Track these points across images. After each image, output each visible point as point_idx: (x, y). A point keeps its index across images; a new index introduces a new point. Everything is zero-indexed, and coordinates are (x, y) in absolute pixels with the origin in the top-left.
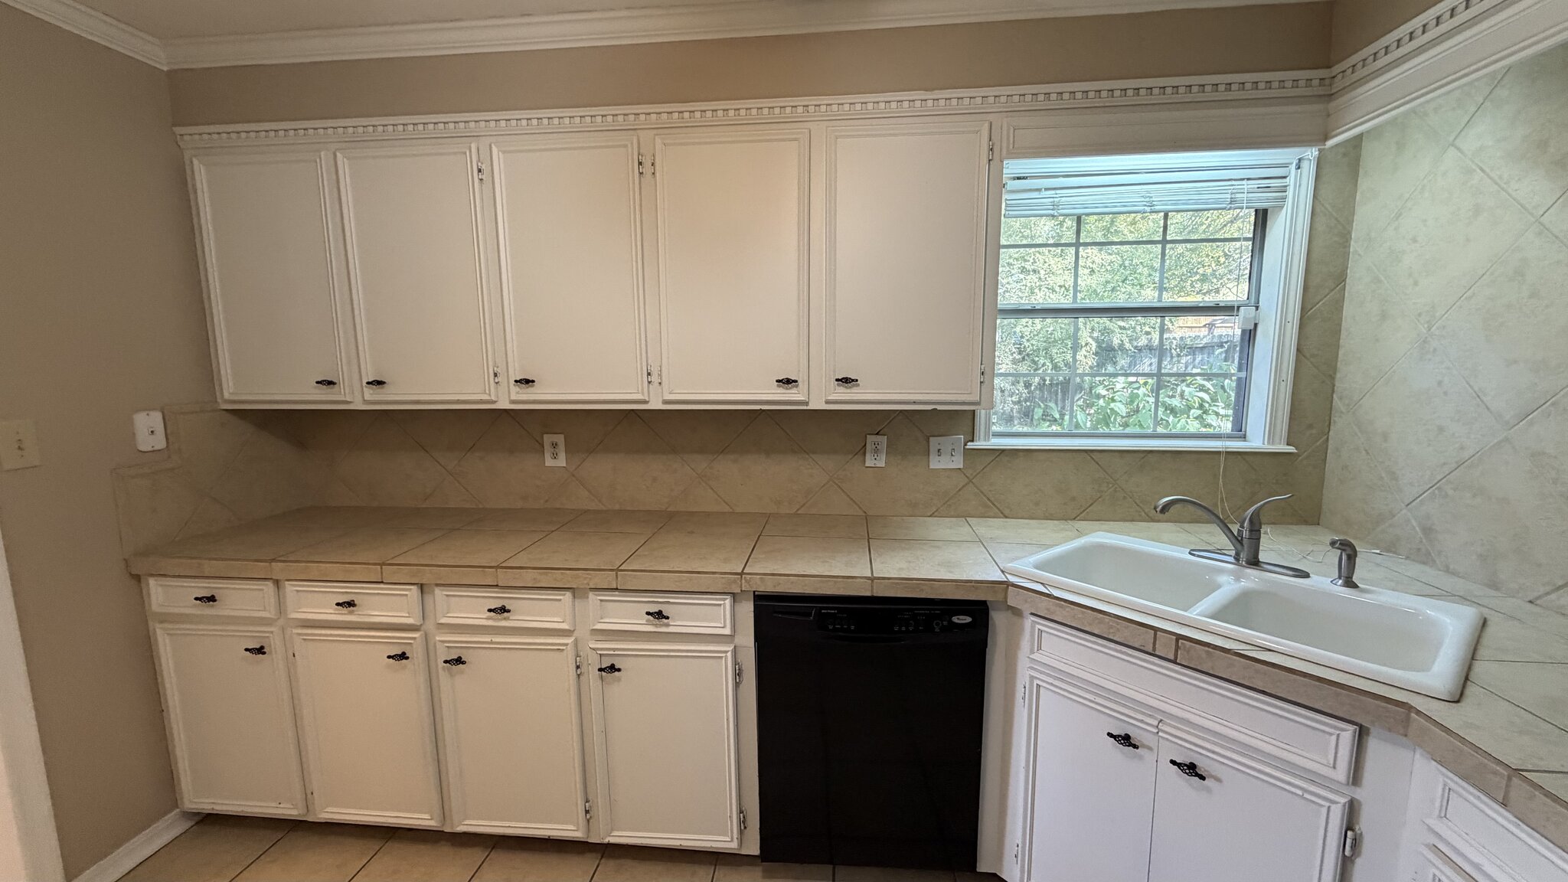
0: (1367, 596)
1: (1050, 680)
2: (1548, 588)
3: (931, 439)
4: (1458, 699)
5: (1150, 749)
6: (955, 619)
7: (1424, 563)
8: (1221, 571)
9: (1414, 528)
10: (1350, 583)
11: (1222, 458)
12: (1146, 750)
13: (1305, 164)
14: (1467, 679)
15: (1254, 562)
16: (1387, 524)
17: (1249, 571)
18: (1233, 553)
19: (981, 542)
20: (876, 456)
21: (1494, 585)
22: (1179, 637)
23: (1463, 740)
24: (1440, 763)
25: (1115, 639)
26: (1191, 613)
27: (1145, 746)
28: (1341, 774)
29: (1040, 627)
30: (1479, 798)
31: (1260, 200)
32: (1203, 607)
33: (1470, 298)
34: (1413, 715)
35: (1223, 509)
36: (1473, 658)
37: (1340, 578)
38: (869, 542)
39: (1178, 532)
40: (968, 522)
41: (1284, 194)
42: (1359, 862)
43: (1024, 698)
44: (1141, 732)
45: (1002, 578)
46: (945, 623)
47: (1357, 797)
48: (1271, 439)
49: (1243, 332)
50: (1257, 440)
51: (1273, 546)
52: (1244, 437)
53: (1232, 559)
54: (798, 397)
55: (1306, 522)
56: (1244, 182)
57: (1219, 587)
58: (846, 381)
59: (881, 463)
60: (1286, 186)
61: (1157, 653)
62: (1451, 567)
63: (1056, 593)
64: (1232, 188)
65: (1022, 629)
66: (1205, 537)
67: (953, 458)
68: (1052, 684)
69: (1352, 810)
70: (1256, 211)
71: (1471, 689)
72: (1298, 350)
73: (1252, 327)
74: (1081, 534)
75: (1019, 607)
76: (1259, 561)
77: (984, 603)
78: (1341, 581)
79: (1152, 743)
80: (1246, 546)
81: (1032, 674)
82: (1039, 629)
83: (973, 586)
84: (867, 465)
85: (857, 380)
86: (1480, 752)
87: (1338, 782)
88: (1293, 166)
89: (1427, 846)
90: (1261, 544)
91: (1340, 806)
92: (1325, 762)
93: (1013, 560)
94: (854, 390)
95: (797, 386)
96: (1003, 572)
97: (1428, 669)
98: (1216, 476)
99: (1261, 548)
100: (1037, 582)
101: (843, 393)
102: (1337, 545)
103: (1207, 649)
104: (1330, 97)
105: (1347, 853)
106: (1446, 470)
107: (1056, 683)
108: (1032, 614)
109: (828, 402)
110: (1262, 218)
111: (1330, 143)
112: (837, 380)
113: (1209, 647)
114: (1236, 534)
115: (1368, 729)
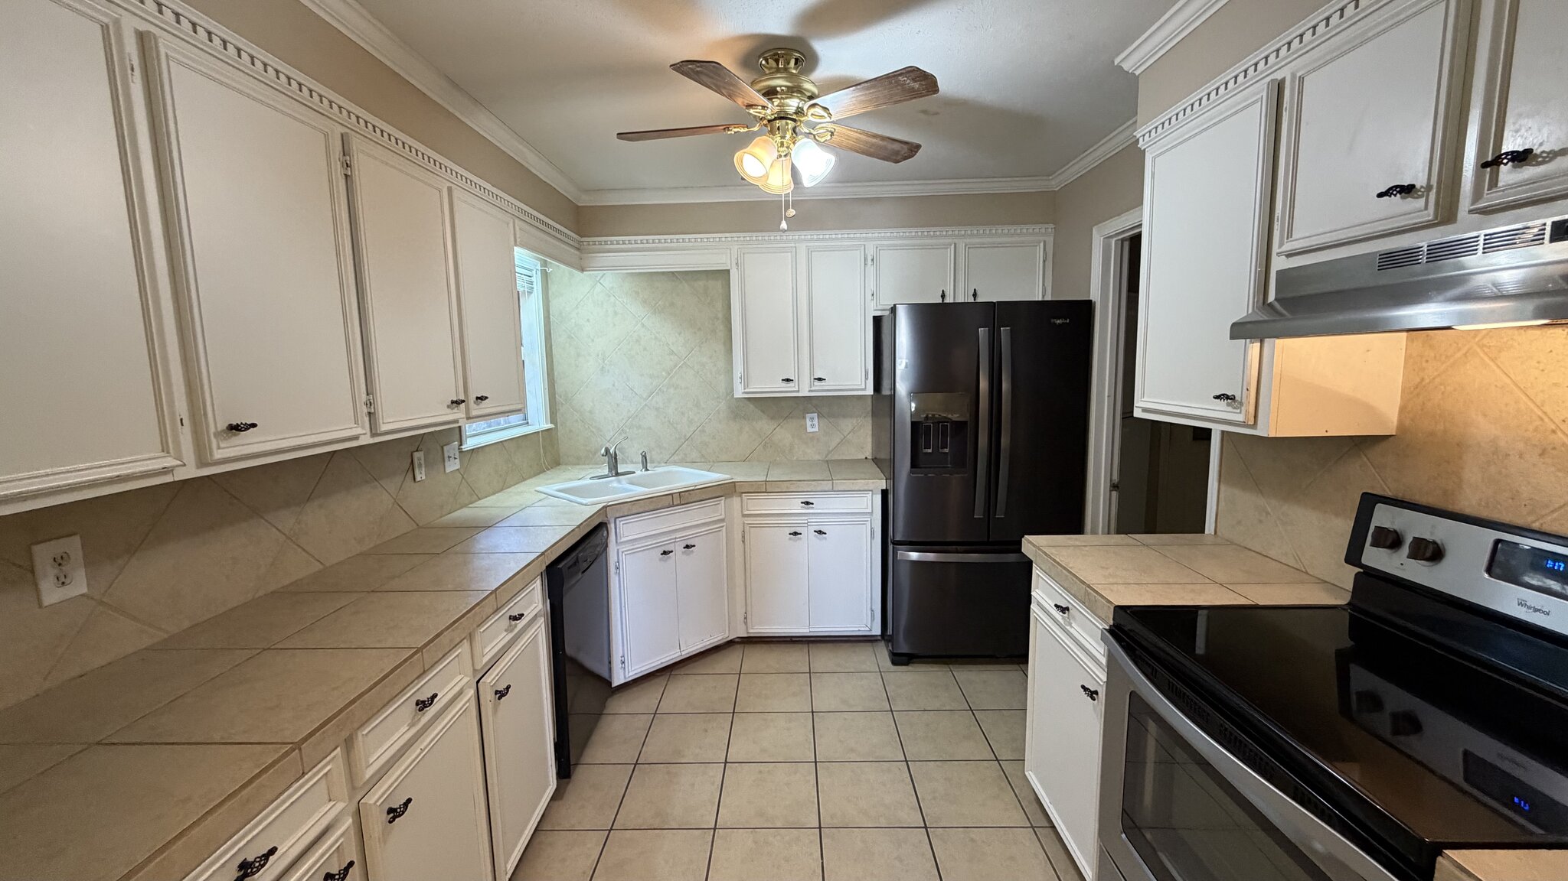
1: (632, 547)
3: (444, 448)
5: (672, 551)
13: (538, 272)
15: (618, 473)
20: (420, 470)
22: (680, 493)
28: (723, 516)
29: (624, 522)
33: (620, 348)
34: (736, 484)
41: (532, 286)
52: (528, 423)
53: (609, 475)
58: (483, 398)
60: (532, 282)
67: (455, 461)
78: (644, 470)
81: (623, 550)
88: (534, 272)
92: (719, 514)
101: (478, 410)
103: (688, 492)
104: (580, 250)
112: (478, 398)
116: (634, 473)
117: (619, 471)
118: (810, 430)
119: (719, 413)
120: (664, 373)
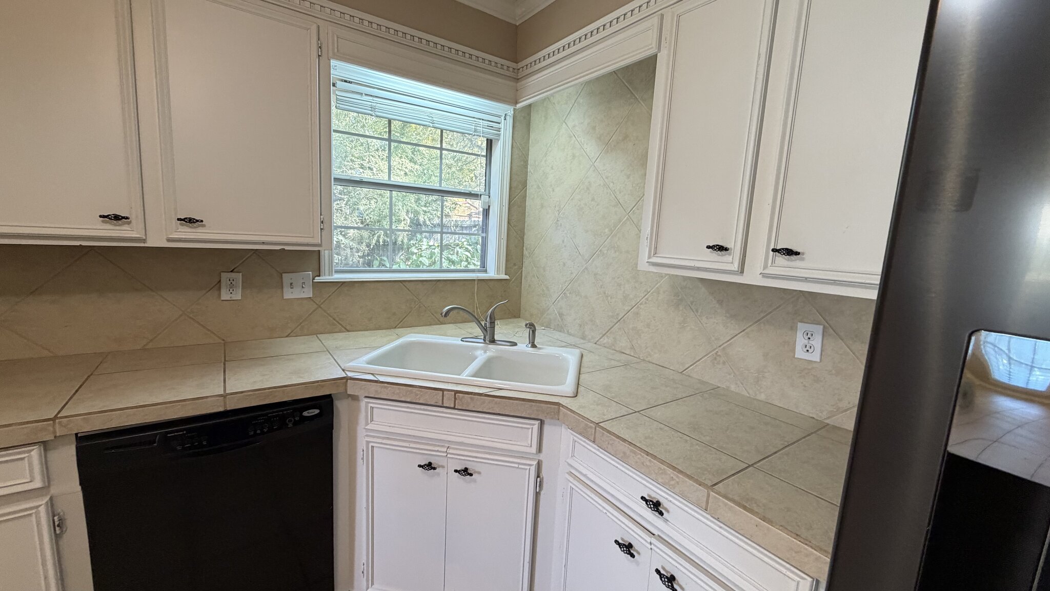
0: (541, 351)
1: (380, 441)
2: (601, 336)
3: (284, 275)
4: (576, 395)
5: (443, 467)
6: (305, 414)
7: (561, 331)
8: (476, 348)
9: (556, 314)
10: (534, 346)
11: (476, 282)
12: (441, 468)
13: (508, 118)
14: (578, 384)
15: (493, 341)
16: (546, 314)
17: (490, 346)
18: (483, 337)
19: (327, 350)
20: (231, 291)
21: (583, 338)
22: (457, 392)
23: (579, 415)
24: (571, 429)
25: (420, 402)
26: (463, 376)
27: (439, 466)
28: (534, 450)
29: (372, 405)
30: (584, 442)
31: (489, 133)
32: (469, 371)
33: (572, 199)
34: (561, 408)
35: (477, 313)
36: (580, 374)
37: (529, 343)
38: (225, 364)
39: (456, 329)
40: (318, 338)
41: (499, 132)
42: (542, 493)
43: (363, 459)
44: (437, 458)
45: (343, 375)
46: (297, 419)
47: (540, 459)
48: (498, 272)
49: (484, 210)
50: (492, 273)
51: (502, 331)
52: (486, 271)
53: (482, 341)
54: (133, 234)
55: (515, 317)
56: (481, 121)
57: (476, 358)
58: (190, 221)
59: (238, 295)
60: (500, 128)
61: (445, 405)
62: (570, 331)
63: (382, 379)
64: (475, 122)
65: (358, 410)
66: (470, 330)
67: (304, 290)
68: (381, 443)
69: (539, 465)
70: (487, 139)
71: (581, 389)
72: (508, 222)
73: (487, 208)
74: (399, 337)
75: (356, 394)
76: (495, 340)
77: (329, 397)
78: (530, 345)
79: (445, 464)
80: (488, 332)
81: (368, 440)
82: (371, 407)
83: (320, 385)
84: (222, 299)
85: (202, 221)
86: (585, 419)
87: (533, 454)
88: (503, 118)
89: (567, 473)
90: (495, 330)
91: (534, 466)
92: (527, 445)
93: (352, 360)
94: (200, 230)
95: (129, 223)
96: (343, 370)
97: (565, 383)
98: (473, 294)
99: (495, 333)
100: (369, 373)
101: (186, 232)
102: (528, 326)
103: (470, 396)
104: (517, 80)
105: (538, 491)
106: (567, 284)
107: (384, 441)
108: (366, 397)
109: (169, 240)
110: (490, 143)
111: (519, 106)
112: (179, 219)
113: (472, 395)
114: (484, 326)
115: (544, 421)
116: (515, 344)
117: (496, 338)
118: (800, 353)
119: (659, 293)
120: (607, 230)
